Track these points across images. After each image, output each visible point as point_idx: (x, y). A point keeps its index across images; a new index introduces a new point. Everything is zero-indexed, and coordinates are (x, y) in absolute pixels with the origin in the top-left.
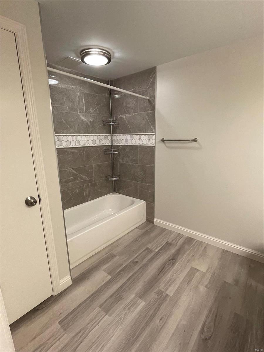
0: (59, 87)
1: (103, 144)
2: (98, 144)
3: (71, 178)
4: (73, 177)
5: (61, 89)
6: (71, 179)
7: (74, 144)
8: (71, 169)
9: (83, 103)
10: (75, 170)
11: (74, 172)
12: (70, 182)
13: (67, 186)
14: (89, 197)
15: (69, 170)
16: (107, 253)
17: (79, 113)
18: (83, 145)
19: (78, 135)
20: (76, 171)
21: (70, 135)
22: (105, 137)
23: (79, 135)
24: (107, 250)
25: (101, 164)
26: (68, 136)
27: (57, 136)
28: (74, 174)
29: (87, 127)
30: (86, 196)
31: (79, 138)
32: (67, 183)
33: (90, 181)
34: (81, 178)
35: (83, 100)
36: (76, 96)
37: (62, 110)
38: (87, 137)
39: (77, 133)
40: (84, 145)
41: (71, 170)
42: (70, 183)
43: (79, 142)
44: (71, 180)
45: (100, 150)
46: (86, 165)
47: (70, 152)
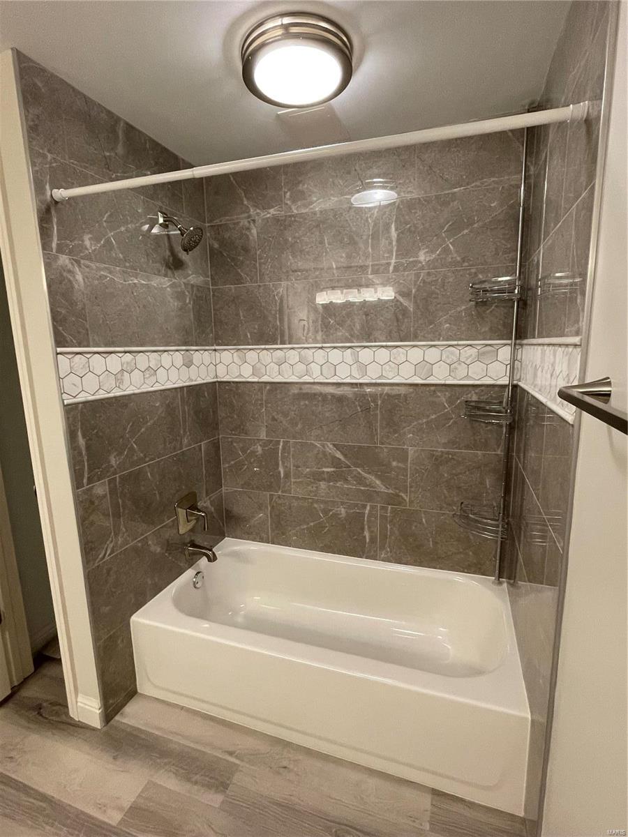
0: (312, 213)
1: (467, 377)
2: (440, 376)
3: (329, 470)
4: (332, 469)
5: (318, 213)
6: (328, 472)
7: (346, 374)
8: (329, 444)
9: (389, 238)
10: (341, 451)
11: (337, 456)
12: (324, 479)
13: (314, 488)
14: (382, 548)
15: (324, 447)
16: (231, 754)
17: (370, 277)
18: (379, 378)
19: (360, 347)
20: (345, 456)
21: (335, 348)
22: (484, 353)
23: (365, 347)
24: (248, 743)
25: (448, 453)
26: (328, 350)
27: (299, 350)
28: (336, 463)
29: (398, 320)
30: (373, 540)
31: (365, 355)
32: (314, 479)
33: (393, 500)
34: (360, 480)
35: (390, 227)
36: (367, 221)
37: (317, 277)
38: (395, 350)
39: (359, 340)
40: (381, 377)
41: (330, 448)
42: (323, 485)
43: (363, 368)
44: (326, 476)
45: (450, 402)
46: (382, 444)
47: (330, 397)
